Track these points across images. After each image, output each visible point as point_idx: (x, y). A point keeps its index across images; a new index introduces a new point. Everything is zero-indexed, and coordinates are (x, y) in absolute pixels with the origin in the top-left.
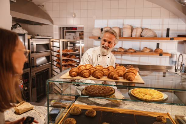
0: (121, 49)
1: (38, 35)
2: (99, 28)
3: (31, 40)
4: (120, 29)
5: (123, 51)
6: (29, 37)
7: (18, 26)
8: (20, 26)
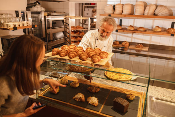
0: (131, 27)
1: (55, 12)
2: (112, 5)
3: (47, 17)
4: (133, 6)
5: (132, 29)
6: (46, 14)
7: (37, 4)
8: (39, 4)
